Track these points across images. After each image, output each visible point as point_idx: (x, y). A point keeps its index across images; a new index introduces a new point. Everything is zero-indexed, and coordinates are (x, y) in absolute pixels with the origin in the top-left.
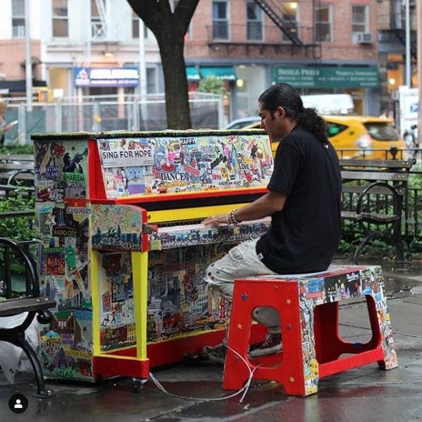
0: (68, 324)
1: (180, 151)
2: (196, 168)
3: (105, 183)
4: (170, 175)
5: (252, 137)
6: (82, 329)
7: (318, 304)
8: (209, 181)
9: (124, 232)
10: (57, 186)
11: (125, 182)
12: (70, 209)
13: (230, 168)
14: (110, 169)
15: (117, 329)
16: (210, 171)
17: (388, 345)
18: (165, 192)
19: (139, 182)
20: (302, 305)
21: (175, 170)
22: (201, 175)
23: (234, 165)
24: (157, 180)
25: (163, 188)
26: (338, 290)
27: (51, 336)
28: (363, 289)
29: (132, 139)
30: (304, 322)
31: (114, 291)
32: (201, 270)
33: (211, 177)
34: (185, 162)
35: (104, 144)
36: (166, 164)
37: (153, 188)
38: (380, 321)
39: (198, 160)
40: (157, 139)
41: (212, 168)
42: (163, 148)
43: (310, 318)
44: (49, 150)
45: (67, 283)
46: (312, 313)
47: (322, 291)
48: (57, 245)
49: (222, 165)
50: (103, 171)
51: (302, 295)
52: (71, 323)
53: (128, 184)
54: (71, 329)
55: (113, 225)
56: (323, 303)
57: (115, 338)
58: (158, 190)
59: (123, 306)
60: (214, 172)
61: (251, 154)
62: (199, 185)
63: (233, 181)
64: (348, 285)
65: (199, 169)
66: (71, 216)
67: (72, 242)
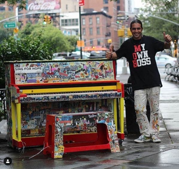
1: (58, 67)
2: (66, 73)
3: (15, 79)
4: (51, 76)
5: (102, 62)
13: (86, 74)
14: (19, 74)
15: (25, 130)
16: (74, 75)
17: (114, 143)
18: (47, 82)
19: (33, 79)
20: (56, 125)
21: (54, 74)
22: (68, 76)
23: (89, 72)
24: (43, 78)
28: (100, 121)
29: (33, 63)
30: (57, 131)
31: (24, 117)
33: (74, 77)
34: (60, 71)
35: (17, 66)
36: (49, 72)
37: (41, 81)
38: (109, 134)
39: (68, 71)
40: (46, 63)
42: (49, 66)
43: (62, 130)
49: (82, 72)
50: (15, 75)
51: (57, 121)
53: (27, 79)
57: (24, 134)
58: (43, 82)
59: (28, 122)
60: (77, 75)
61: (100, 68)
63: (87, 78)
65: (68, 74)
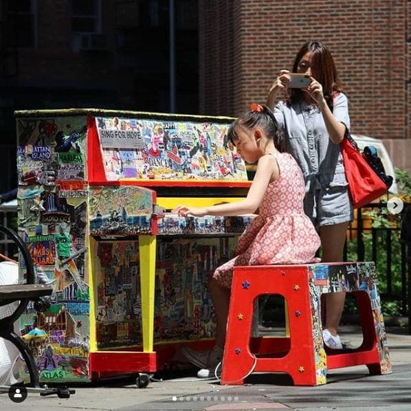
0: (59, 319)
1: (163, 135)
2: (178, 155)
3: (104, 163)
4: (156, 161)
6: (76, 324)
7: (324, 292)
8: (189, 171)
9: (129, 215)
10: (46, 168)
11: (120, 165)
12: (64, 193)
13: (206, 158)
15: (109, 325)
16: (189, 160)
17: (382, 348)
18: (153, 178)
19: (131, 166)
20: (311, 291)
21: (160, 155)
22: (182, 163)
23: (209, 155)
24: (146, 164)
25: (151, 174)
26: (339, 281)
27: (36, 334)
28: (361, 284)
30: (313, 308)
31: (107, 284)
32: (178, 271)
33: (191, 166)
34: (168, 148)
35: (102, 123)
36: (152, 148)
37: (143, 173)
38: (375, 321)
39: (179, 147)
41: (191, 157)
42: (149, 130)
43: (318, 306)
44: (37, 128)
45: (57, 273)
46: (320, 301)
47: (327, 279)
48: (45, 232)
49: (199, 154)
50: (102, 151)
51: (311, 279)
52: (62, 318)
53: (123, 166)
54: (62, 324)
55: (116, 208)
56: (327, 292)
57: (107, 336)
58: (148, 176)
59: (114, 301)
60: (193, 161)
61: (224, 145)
62: (180, 174)
63: (210, 173)
64: (348, 277)
65: (180, 157)
66: (64, 200)
67: (65, 228)
